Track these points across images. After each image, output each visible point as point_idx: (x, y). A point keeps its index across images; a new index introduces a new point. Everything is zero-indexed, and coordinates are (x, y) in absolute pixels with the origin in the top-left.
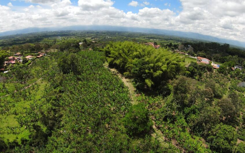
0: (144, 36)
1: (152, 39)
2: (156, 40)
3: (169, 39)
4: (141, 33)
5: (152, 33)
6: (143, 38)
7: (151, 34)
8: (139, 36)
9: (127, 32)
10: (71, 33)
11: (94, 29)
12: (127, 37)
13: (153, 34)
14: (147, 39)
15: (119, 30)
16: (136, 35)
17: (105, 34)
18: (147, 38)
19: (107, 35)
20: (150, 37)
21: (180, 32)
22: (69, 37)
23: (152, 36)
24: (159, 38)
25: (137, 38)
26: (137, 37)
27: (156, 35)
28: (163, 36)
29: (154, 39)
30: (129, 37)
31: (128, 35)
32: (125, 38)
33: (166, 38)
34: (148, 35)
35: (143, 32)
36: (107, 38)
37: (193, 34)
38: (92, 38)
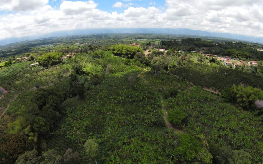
0: (131, 37)
1: (139, 39)
2: (142, 39)
3: (156, 38)
4: (127, 33)
5: (140, 32)
6: (130, 40)
7: (138, 34)
8: (126, 37)
9: (113, 34)
10: (54, 40)
11: (78, 34)
12: (114, 39)
13: (140, 34)
14: (134, 40)
15: (104, 33)
16: (123, 37)
17: (91, 39)
18: (134, 38)
19: (94, 39)
20: (137, 37)
21: (168, 29)
22: (57, 44)
23: (140, 36)
24: (146, 38)
25: (124, 40)
26: (124, 38)
27: (143, 34)
28: (151, 35)
29: (141, 39)
30: (116, 39)
31: (115, 37)
32: (113, 40)
33: (153, 37)
34: (136, 35)
35: (130, 32)
36: (95, 42)
37: (182, 30)
38: (81, 44)
